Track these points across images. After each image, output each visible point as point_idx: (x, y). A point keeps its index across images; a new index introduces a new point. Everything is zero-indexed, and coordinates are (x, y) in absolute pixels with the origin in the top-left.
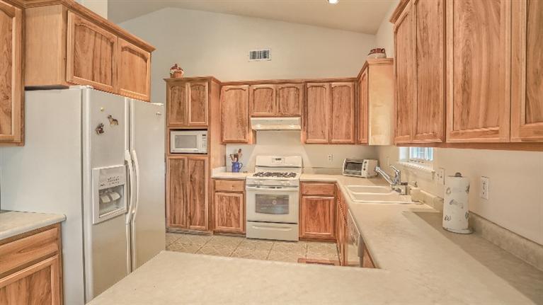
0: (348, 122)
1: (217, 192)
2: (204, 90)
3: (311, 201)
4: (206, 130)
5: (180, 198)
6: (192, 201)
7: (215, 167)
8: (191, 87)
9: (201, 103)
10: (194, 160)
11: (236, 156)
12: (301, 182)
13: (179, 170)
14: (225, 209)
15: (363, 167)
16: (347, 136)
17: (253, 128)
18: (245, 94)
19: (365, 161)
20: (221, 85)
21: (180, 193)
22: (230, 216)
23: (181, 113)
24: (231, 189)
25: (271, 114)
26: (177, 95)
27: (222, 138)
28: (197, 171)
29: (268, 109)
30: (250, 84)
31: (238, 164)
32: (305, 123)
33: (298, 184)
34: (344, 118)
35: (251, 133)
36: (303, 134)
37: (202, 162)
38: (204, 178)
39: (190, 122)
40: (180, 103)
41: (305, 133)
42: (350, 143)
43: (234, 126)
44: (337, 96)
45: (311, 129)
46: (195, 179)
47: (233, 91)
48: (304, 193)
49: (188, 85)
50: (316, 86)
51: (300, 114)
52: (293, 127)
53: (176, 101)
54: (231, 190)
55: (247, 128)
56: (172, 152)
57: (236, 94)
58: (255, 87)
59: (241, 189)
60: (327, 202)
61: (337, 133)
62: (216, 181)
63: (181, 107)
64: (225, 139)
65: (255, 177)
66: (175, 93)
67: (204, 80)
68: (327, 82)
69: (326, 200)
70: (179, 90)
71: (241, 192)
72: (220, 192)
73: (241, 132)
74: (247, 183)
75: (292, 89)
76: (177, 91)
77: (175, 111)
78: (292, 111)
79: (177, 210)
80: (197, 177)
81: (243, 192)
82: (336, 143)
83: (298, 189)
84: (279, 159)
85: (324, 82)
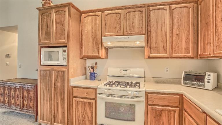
0: (188, 39)
1: (75, 97)
2: (65, 15)
3: (156, 110)
4: (66, 47)
5: (47, 101)
6: (55, 103)
7: (73, 77)
8: (56, 12)
9: (63, 25)
10: (57, 71)
11: (92, 68)
12: (147, 93)
13: (46, 78)
14: (80, 112)
15: (206, 80)
16: (187, 50)
17: (105, 45)
18: (99, 19)
19: (207, 74)
20: (81, 13)
21: (47, 96)
22: (85, 117)
23: (48, 34)
24: (85, 95)
25: (119, 33)
26: (45, 20)
27: (81, 54)
28: (59, 80)
29: (117, 29)
30: (102, 11)
31: (94, 74)
32: (148, 40)
33: (144, 95)
34: (183, 35)
35: (104, 50)
36: (146, 50)
37: (63, 73)
38: (64, 86)
39: (54, 41)
40: (47, 26)
41: (148, 49)
42: (189, 58)
43: (90, 44)
44: (177, 17)
45: (153, 45)
46: (58, 86)
47: (90, 17)
48: (150, 103)
49: (53, 12)
50: (158, 9)
51: (144, 32)
52: (138, 44)
53: (45, 25)
54: (85, 97)
55: (100, 46)
56: (42, 64)
57: (92, 20)
58: (106, 12)
59: (94, 97)
60: (172, 113)
61: (177, 48)
62: (74, 88)
63: (48, 29)
64: (83, 54)
65: (105, 87)
66: (44, 18)
67: (64, 6)
68: (168, 5)
69: (170, 111)
70: (47, 16)
71: (94, 99)
72: (77, 97)
73: (96, 49)
74: (98, 92)
75: (137, 13)
76: (46, 17)
77: (44, 32)
78: (137, 30)
79: (45, 110)
80: (59, 84)
81: (95, 99)
82: (176, 58)
83: (144, 99)
84: (126, 71)
85: (165, 5)
